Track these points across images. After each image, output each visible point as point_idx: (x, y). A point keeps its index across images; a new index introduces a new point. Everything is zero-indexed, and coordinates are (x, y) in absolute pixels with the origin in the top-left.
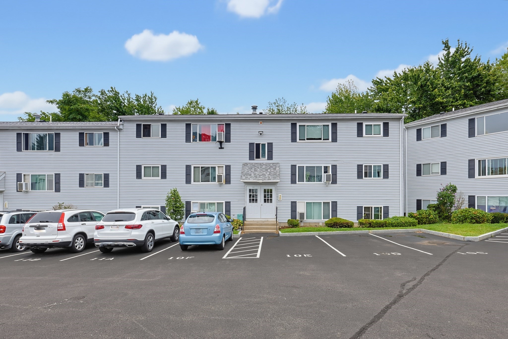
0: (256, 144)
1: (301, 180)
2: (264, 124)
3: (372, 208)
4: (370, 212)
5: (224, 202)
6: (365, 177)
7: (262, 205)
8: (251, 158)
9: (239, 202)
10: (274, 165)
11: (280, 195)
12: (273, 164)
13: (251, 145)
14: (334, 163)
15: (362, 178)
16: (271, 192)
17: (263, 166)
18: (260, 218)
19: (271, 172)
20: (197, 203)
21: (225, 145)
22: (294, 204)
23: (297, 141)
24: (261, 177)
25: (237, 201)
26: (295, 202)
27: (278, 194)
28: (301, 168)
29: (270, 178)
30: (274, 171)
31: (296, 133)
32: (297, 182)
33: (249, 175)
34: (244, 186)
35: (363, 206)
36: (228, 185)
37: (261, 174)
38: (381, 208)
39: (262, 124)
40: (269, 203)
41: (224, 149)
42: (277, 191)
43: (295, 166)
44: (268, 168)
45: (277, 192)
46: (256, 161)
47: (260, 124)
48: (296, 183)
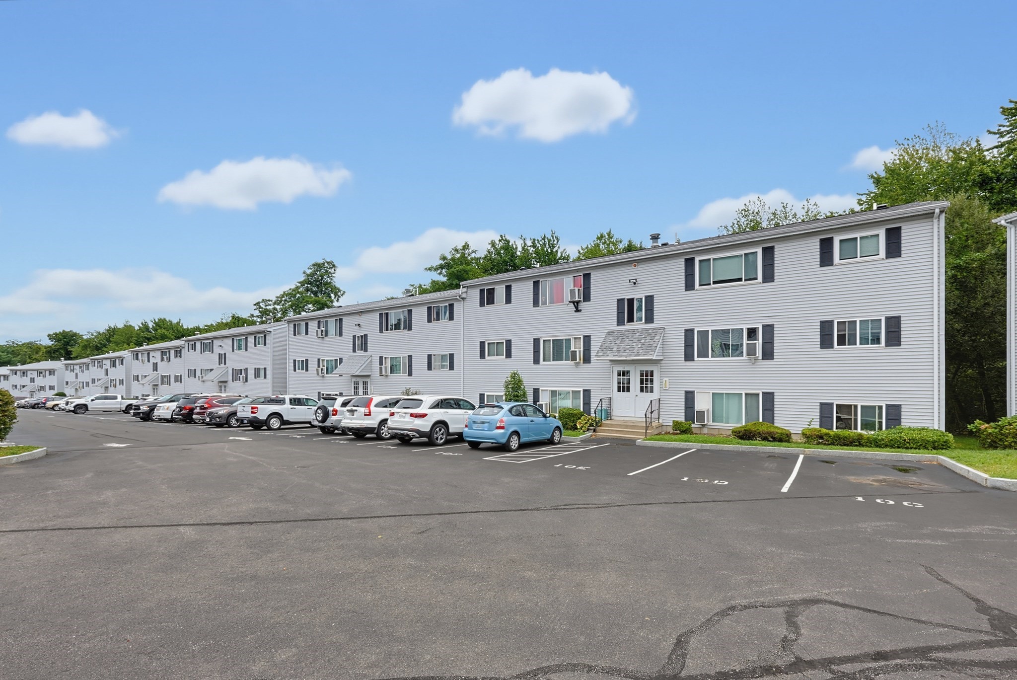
0: (627, 299)
1: (703, 354)
2: (639, 266)
3: (856, 407)
4: (851, 415)
5: (581, 390)
6: (838, 345)
7: (637, 396)
8: (620, 322)
9: (602, 391)
10: (654, 331)
11: (666, 381)
12: (654, 329)
13: (620, 302)
14: (768, 322)
15: (832, 347)
16: (652, 375)
17: (638, 334)
18: (634, 416)
19: (645, 344)
20: (547, 390)
21: (582, 306)
22: (689, 395)
23: (696, 288)
24: (627, 351)
25: (600, 388)
26: (692, 393)
27: (662, 378)
28: (703, 334)
29: (639, 354)
30: (650, 341)
31: (693, 275)
32: (696, 358)
33: (609, 349)
34: (609, 366)
35: (833, 403)
36: (587, 365)
37: (629, 347)
38: (880, 408)
39: (637, 267)
40: (649, 393)
41: (582, 311)
42: (662, 373)
43: (692, 330)
44: (643, 336)
45: (661, 376)
46: (629, 326)
47: (633, 267)
48: (694, 360)
